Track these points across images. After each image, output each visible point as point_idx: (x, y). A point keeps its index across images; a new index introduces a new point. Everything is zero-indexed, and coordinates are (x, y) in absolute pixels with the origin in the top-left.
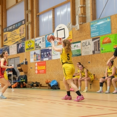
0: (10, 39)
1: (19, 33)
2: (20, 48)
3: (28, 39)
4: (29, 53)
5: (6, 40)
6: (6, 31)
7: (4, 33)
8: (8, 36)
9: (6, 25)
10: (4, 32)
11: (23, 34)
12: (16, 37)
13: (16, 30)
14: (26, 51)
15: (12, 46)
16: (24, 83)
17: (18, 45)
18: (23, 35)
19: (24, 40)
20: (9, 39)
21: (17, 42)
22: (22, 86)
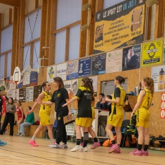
0: (109, 37)
1: (130, 23)
2: (129, 57)
3: (149, 38)
4: (149, 70)
5: (101, 38)
6: (102, 19)
7: (97, 24)
8: (105, 30)
9: (103, 6)
10: (97, 21)
11: (139, 26)
12: (122, 33)
13: (123, 17)
14: (142, 65)
15: (113, 53)
16: (133, 136)
17: (125, 52)
18: (138, 30)
19: (139, 40)
20: (105, 38)
21: (125, 44)
22: (127, 143)
